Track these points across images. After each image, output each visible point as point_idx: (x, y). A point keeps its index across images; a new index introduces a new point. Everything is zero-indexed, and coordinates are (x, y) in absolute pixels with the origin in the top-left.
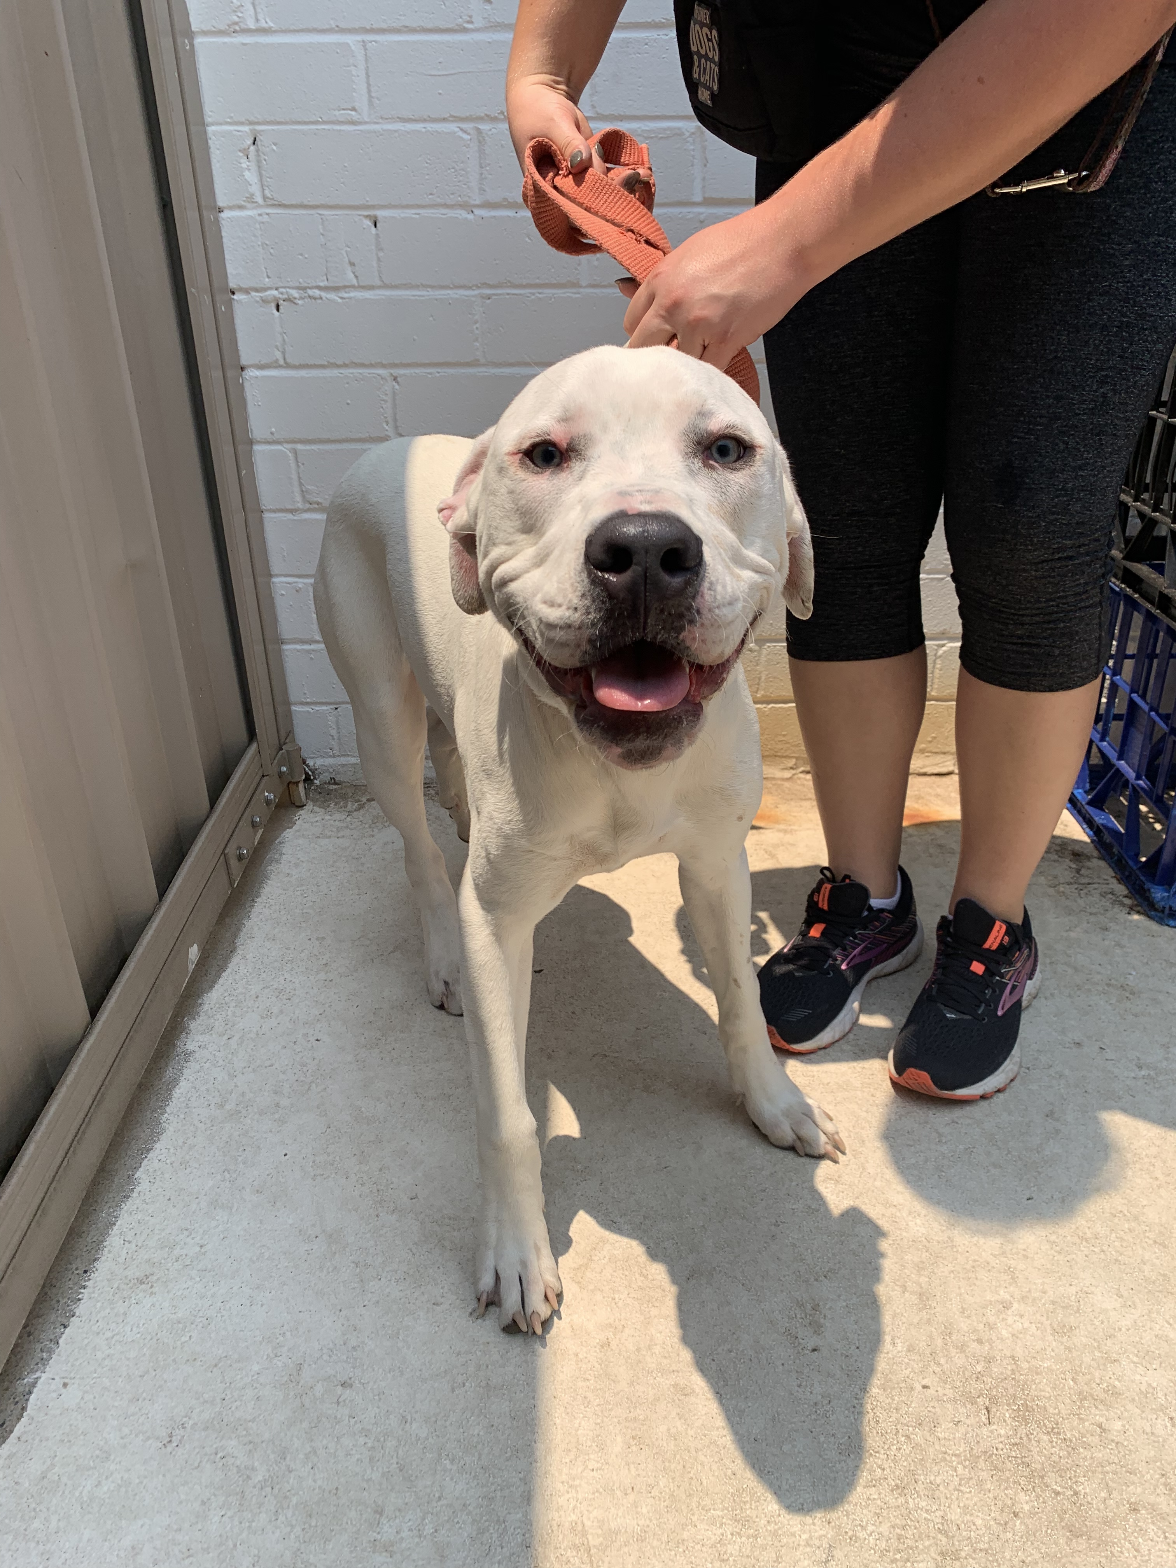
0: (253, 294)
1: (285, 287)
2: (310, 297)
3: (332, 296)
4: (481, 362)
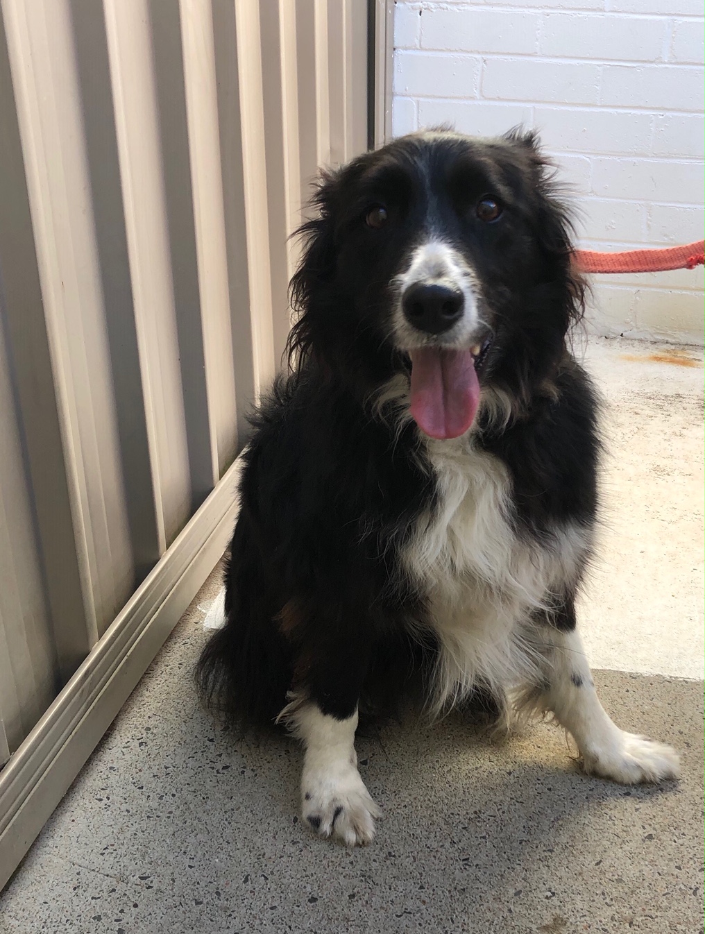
0: (407, 4)
2: (441, 8)
3: (455, 8)
4: (539, 54)
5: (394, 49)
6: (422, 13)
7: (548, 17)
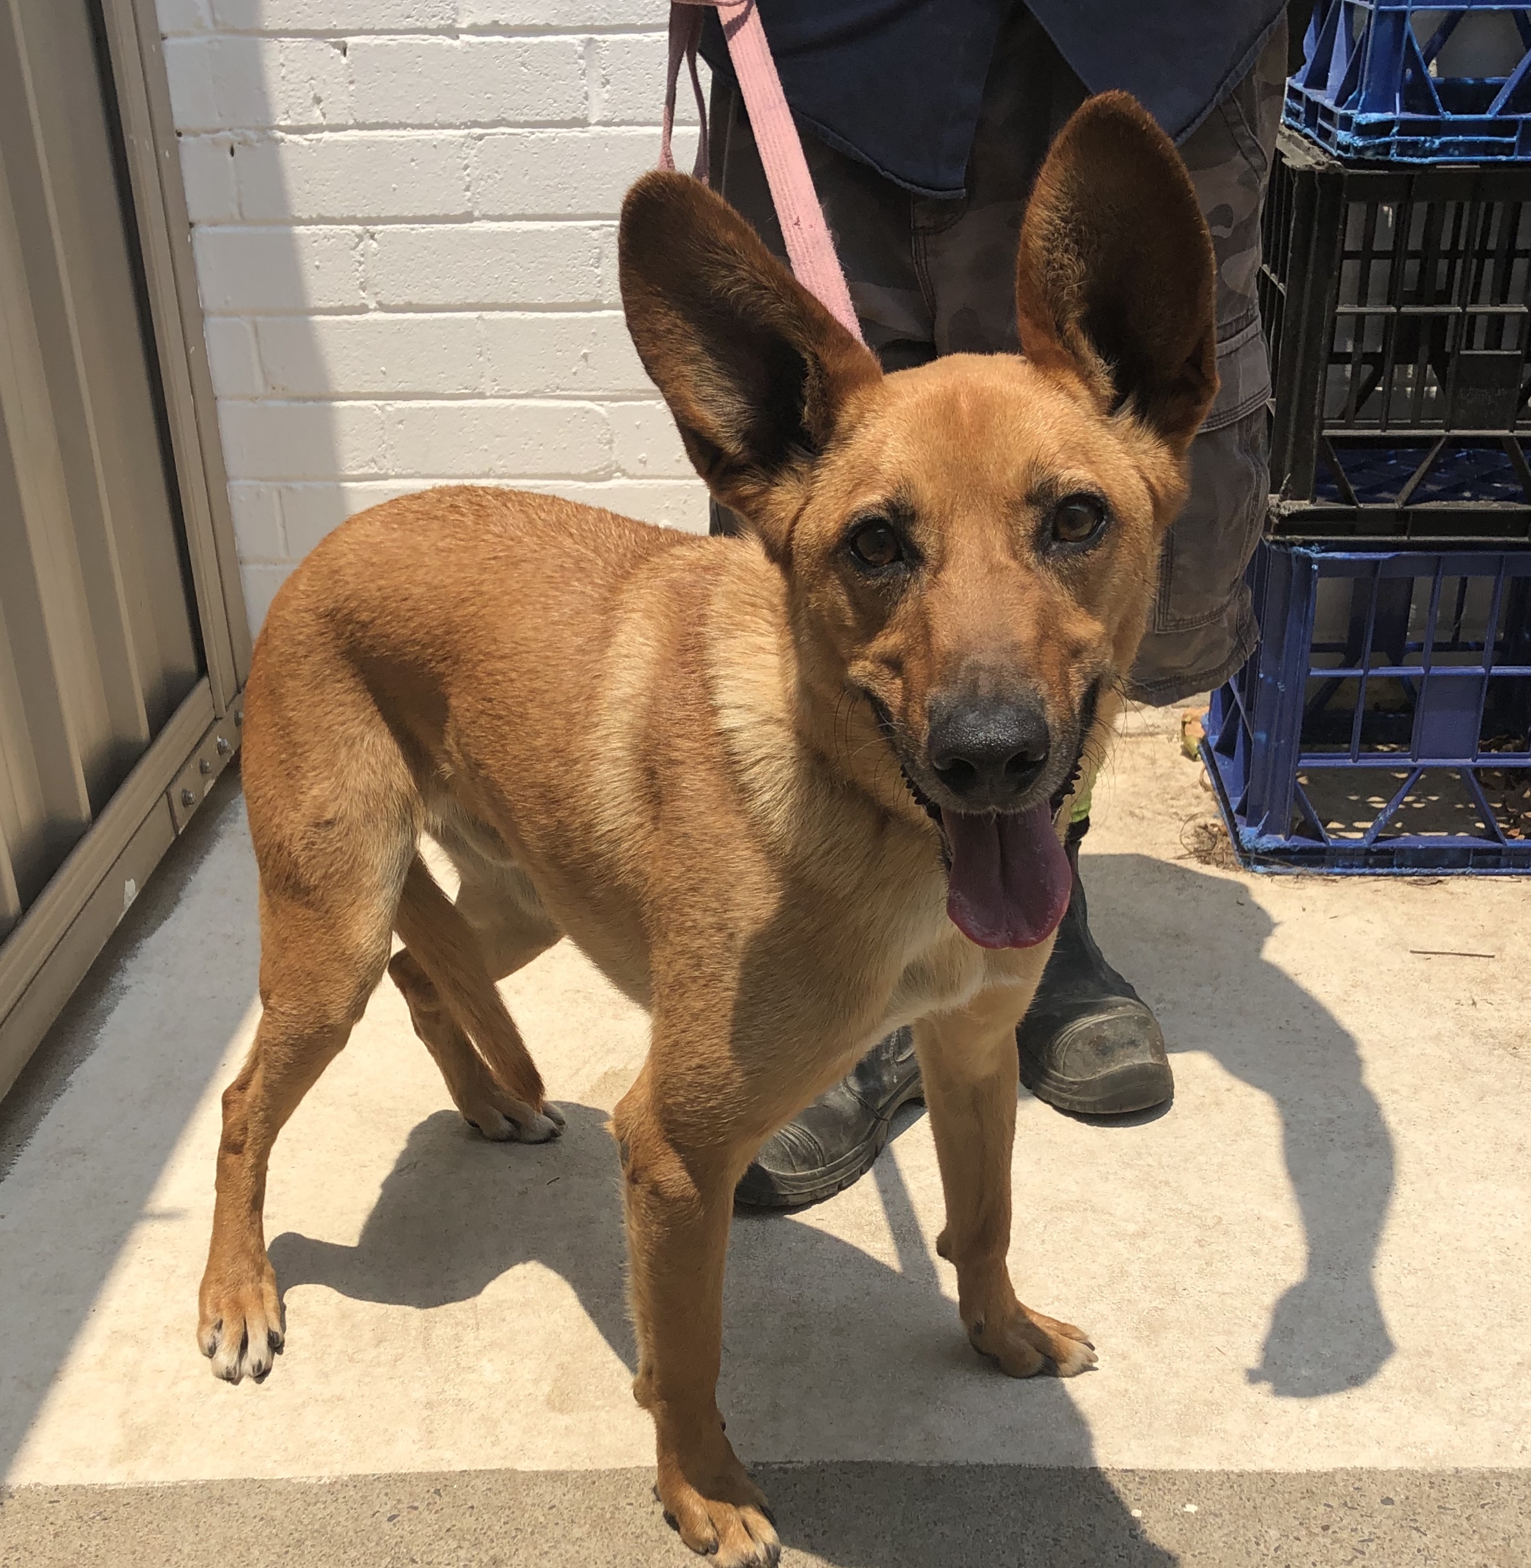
0: (203, 135)
1: (241, 128)
4: (476, 213)
5: (191, 225)
6: (236, 151)
7: (481, 143)
